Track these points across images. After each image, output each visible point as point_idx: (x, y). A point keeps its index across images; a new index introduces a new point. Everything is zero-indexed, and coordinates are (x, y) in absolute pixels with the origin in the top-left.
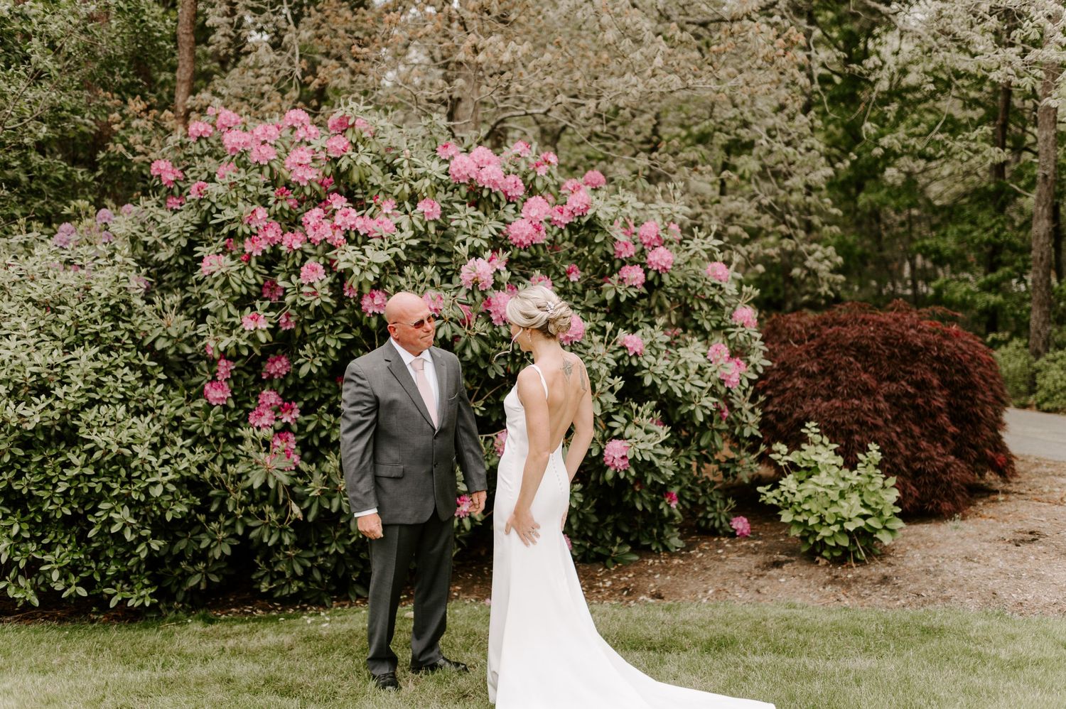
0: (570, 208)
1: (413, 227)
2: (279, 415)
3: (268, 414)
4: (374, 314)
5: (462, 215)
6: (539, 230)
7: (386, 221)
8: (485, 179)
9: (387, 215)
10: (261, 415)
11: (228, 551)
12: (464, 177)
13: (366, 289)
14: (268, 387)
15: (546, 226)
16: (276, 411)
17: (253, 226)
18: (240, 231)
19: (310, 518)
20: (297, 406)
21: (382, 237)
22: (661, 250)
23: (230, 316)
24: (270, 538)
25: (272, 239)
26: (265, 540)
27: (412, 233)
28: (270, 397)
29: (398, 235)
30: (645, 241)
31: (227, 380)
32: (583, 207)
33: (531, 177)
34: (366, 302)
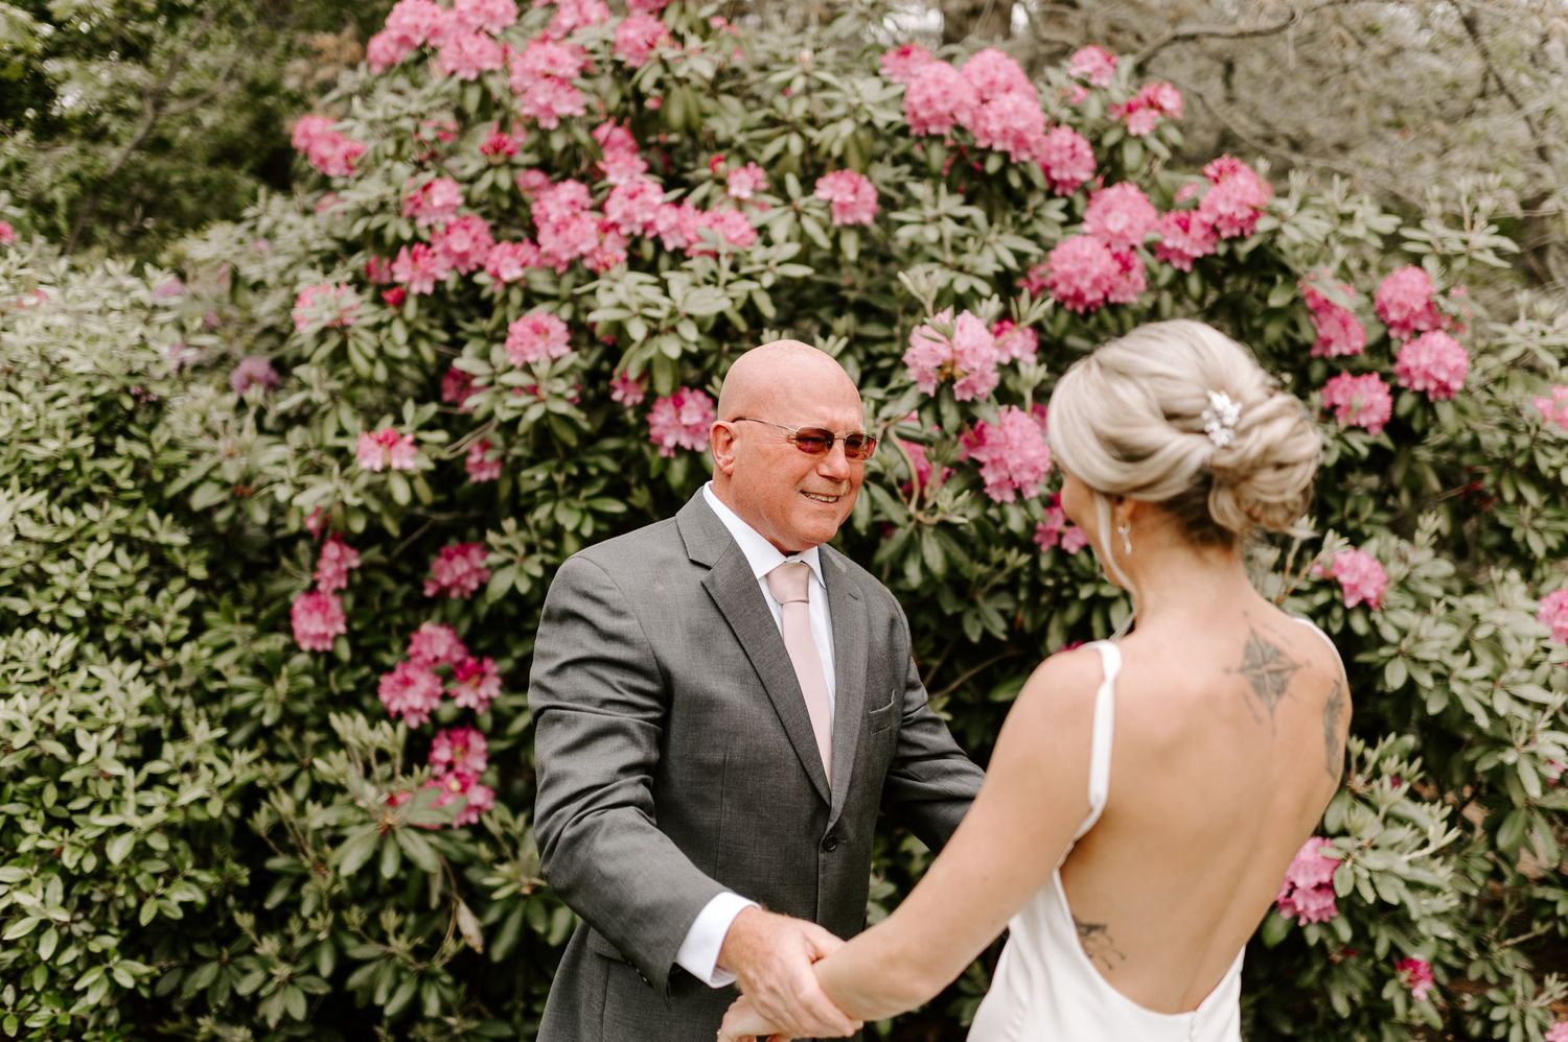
0: (1208, 218)
1: (803, 236)
2: (452, 687)
3: (425, 682)
4: (678, 449)
5: (930, 212)
6: (1126, 267)
7: (737, 218)
8: (995, 127)
9: (740, 203)
10: (407, 682)
11: (299, 1010)
12: (939, 119)
13: (664, 384)
14: (437, 616)
15: (1142, 259)
16: (447, 677)
17: (422, 223)
18: (390, 233)
19: (498, 953)
20: (493, 667)
21: (716, 256)
22: (1439, 339)
23: (342, 433)
24: (391, 994)
25: (463, 257)
26: (380, 999)
27: (793, 249)
28: (436, 640)
29: (759, 253)
30: (1394, 315)
31: (338, 592)
32: (1243, 214)
33: (1110, 139)
34: (662, 417)
